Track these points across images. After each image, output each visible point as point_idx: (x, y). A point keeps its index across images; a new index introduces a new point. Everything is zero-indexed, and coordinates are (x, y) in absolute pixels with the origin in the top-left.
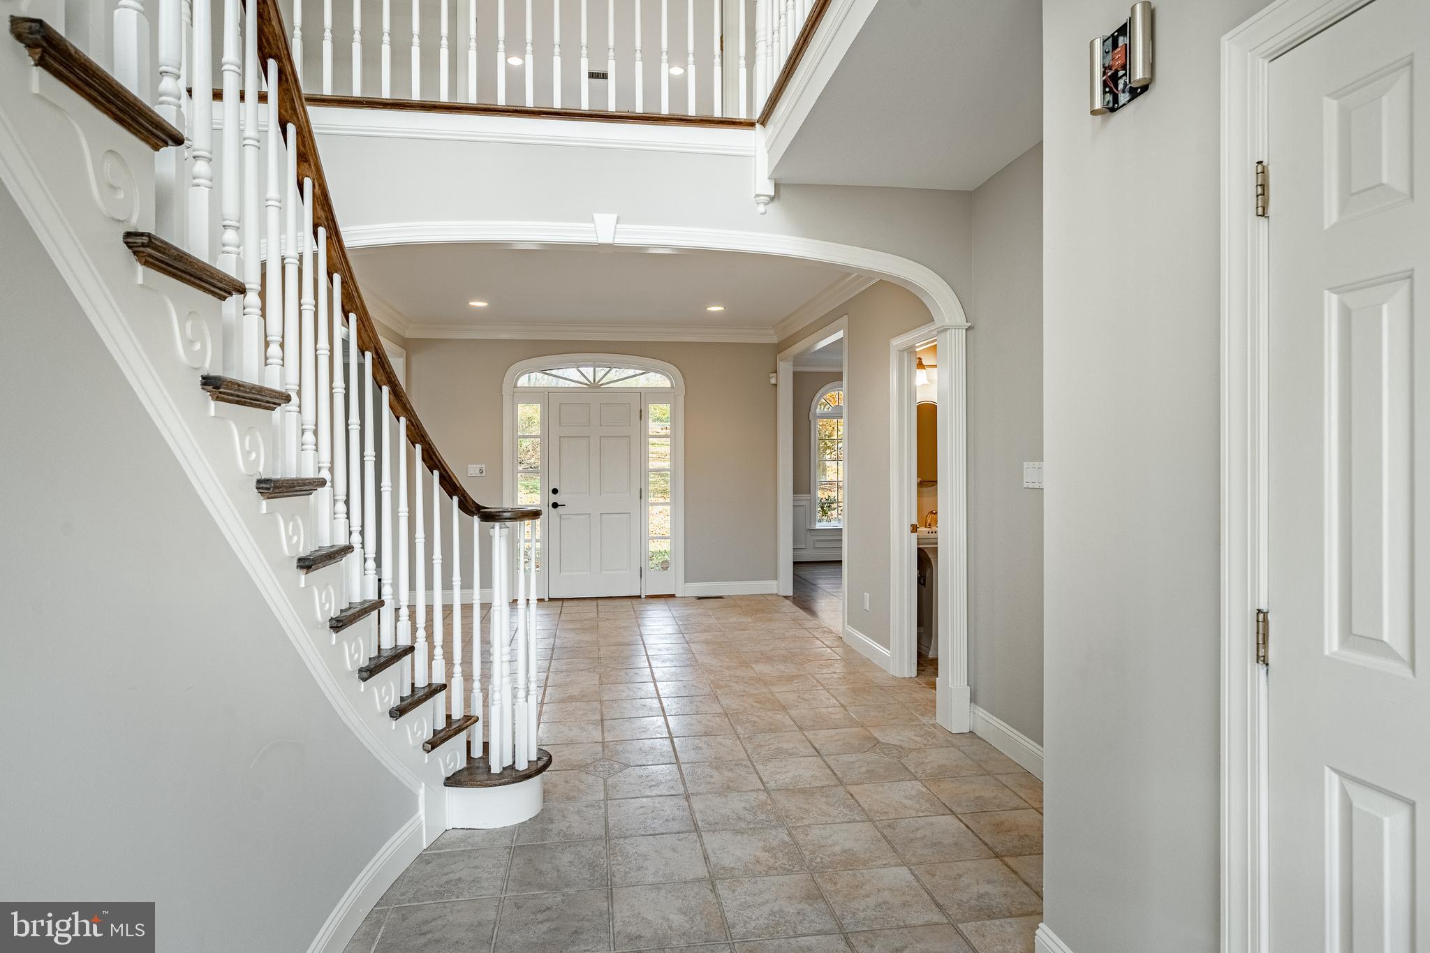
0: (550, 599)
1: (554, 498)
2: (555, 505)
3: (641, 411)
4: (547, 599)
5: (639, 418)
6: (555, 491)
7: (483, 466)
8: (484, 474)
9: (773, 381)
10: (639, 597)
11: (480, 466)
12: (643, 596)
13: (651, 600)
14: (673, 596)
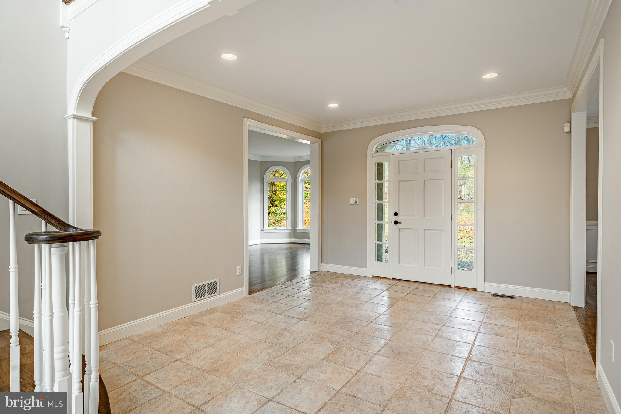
0: (393, 279)
1: (395, 218)
2: (396, 223)
3: (451, 162)
4: (391, 278)
5: (450, 167)
6: (396, 214)
7: (357, 199)
8: (357, 204)
9: (567, 129)
10: (450, 286)
11: (355, 199)
12: (453, 286)
13: (457, 290)
14: (475, 290)
